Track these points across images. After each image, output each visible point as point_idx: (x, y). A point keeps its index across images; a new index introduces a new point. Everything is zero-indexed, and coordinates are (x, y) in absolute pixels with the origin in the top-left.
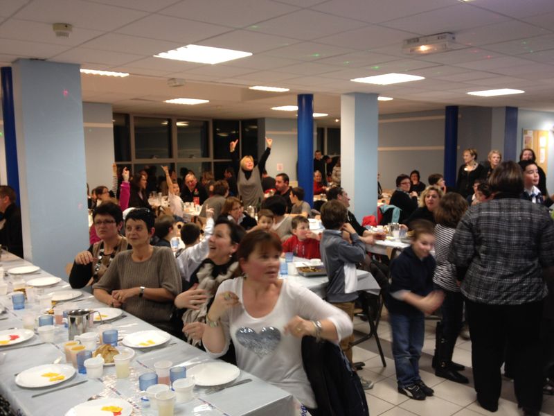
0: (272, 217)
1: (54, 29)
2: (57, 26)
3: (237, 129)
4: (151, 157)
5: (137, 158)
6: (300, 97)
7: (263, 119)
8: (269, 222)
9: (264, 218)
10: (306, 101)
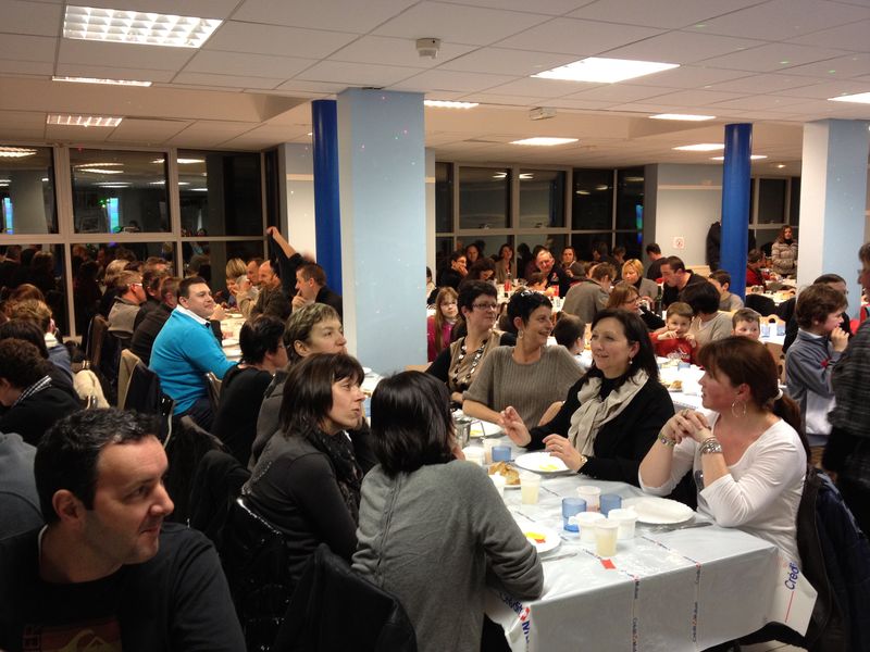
0: (689, 316)
1: (417, 47)
2: (421, 42)
3: (610, 184)
4: (481, 226)
5: (461, 227)
6: (730, 128)
7: (654, 166)
8: (684, 324)
9: (675, 317)
10: (738, 135)
